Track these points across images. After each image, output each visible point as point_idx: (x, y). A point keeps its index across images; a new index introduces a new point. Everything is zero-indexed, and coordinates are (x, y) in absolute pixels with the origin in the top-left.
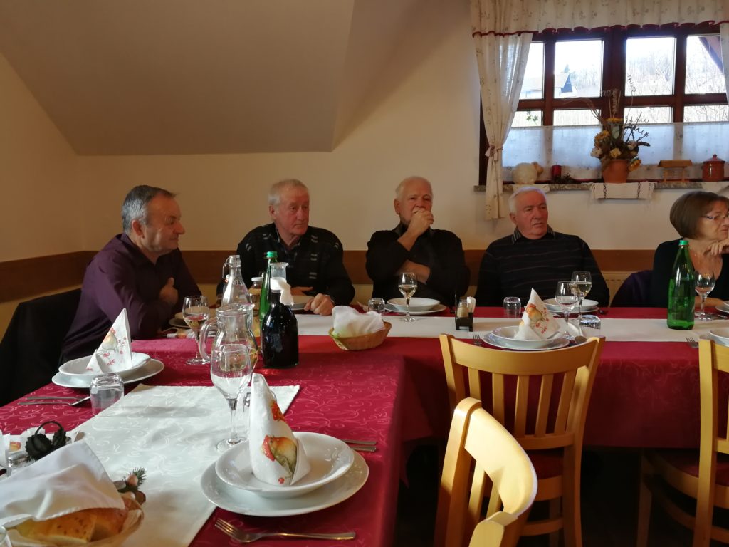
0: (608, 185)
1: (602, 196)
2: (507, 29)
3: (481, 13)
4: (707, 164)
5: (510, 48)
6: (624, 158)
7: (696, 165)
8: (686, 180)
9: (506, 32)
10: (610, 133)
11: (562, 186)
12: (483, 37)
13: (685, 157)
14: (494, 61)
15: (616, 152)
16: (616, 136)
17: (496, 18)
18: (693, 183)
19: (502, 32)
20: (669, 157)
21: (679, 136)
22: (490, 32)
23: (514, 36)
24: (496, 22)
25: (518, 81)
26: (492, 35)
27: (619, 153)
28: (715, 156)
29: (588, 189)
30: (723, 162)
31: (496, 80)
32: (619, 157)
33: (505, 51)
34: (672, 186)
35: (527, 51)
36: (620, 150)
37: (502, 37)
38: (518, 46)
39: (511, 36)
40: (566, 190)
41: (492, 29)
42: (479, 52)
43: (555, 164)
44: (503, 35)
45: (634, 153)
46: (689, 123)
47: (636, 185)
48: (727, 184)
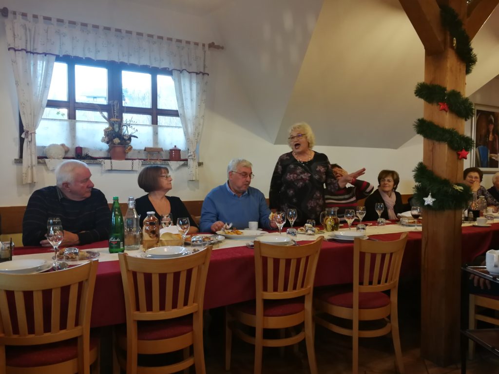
0: (113, 161)
1: (110, 169)
2: (36, 49)
3: (14, 35)
4: (171, 150)
5: (39, 62)
6: (122, 145)
7: (166, 151)
8: (160, 160)
9: (35, 51)
10: (113, 128)
12: (17, 52)
13: (160, 146)
14: (26, 71)
15: (117, 141)
16: (117, 130)
17: (27, 41)
18: (164, 161)
19: (32, 51)
20: (150, 145)
21: (156, 133)
22: (22, 50)
23: (41, 55)
24: (26, 43)
25: (46, 87)
26: (24, 52)
27: (119, 141)
28: (175, 146)
29: (100, 164)
30: (180, 150)
31: (28, 84)
32: (119, 144)
33: (35, 65)
35: (52, 67)
36: (120, 139)
37: (32, 54)
38: (45, 62)
39: (39, 55)
41: (24, 47)
42: (14, 62)
43: (78, 146)
44: (33, 53)
45: (128, 142)
46: (161, 126)
47: (130, 161)
48: (182, 163)
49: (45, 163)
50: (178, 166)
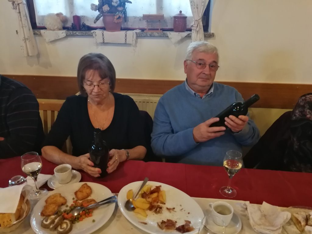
0: (105, 32)
1: (102, 41)
4: (175, 17)
6: (112, 13)
11: (74, 32)
15: (106, 8)
20: (153, 11)
28: (181, 12)
29: (92, 36)
30: (186, 18)
34: (149, 35)
40: (77, 35)
43: (75, 15)
47: (123, 33)
48: (185, 34)
49: (40, 35)
50: (180, 38)
